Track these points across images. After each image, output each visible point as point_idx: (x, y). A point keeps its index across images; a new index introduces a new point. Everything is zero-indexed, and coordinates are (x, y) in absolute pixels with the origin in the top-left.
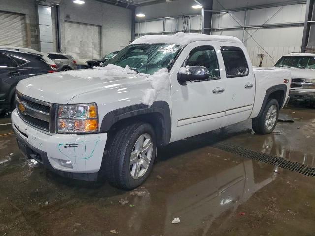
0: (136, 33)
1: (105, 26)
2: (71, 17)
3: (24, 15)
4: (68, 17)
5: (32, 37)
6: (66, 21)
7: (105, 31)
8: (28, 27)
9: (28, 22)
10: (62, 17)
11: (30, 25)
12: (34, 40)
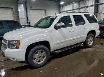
0: (61, 11)
1: (47, 10)
2: (32, 7)
3: (12, 8)
4: (31, 7)
5: (16, 17)
6: (30, 9)
7: (47, 12)
8: (15, 13)
9: (14, 11)
10: (28, 8)
11: (15, 12)
12: (17, 18)
